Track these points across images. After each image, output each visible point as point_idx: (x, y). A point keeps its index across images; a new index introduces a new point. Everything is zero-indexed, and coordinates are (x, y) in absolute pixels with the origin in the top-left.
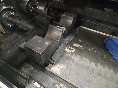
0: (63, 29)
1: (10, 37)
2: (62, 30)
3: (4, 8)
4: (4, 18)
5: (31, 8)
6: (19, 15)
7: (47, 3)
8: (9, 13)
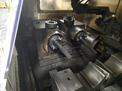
0: (106, 75)
1: (51, 56)
2: (104, 76)
3: (57, 32)
4: (52, 41)
5: (80, 37)
6: (66, 41)
7: (99, 35)
8: (58, 38)
